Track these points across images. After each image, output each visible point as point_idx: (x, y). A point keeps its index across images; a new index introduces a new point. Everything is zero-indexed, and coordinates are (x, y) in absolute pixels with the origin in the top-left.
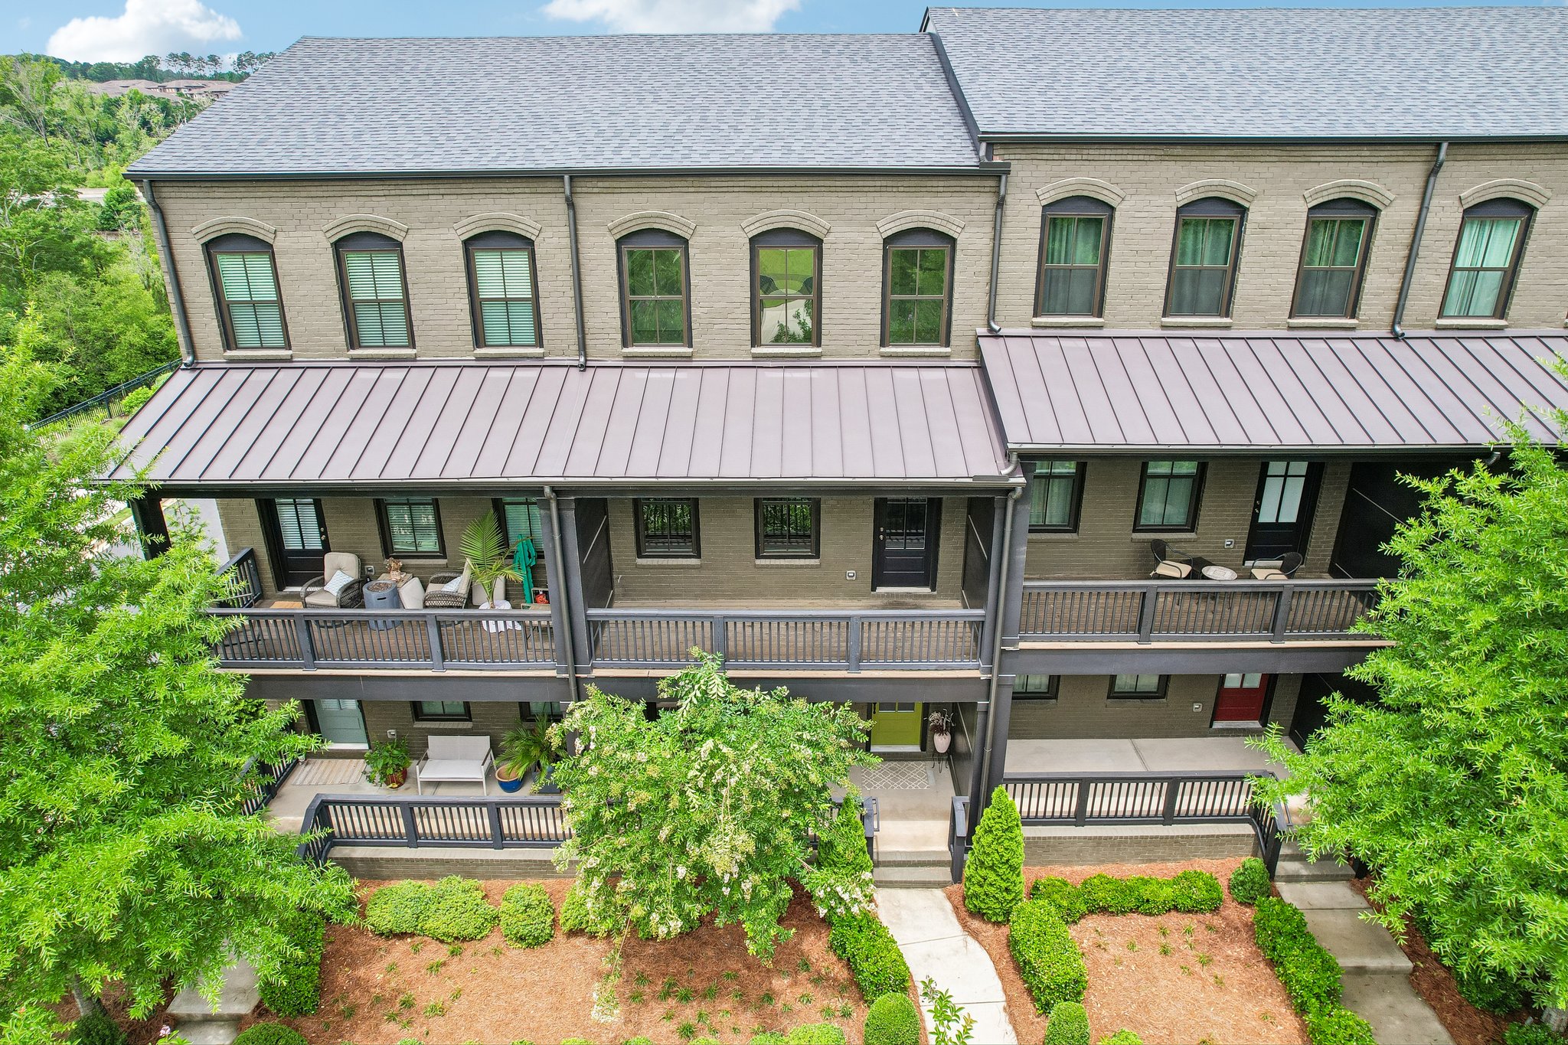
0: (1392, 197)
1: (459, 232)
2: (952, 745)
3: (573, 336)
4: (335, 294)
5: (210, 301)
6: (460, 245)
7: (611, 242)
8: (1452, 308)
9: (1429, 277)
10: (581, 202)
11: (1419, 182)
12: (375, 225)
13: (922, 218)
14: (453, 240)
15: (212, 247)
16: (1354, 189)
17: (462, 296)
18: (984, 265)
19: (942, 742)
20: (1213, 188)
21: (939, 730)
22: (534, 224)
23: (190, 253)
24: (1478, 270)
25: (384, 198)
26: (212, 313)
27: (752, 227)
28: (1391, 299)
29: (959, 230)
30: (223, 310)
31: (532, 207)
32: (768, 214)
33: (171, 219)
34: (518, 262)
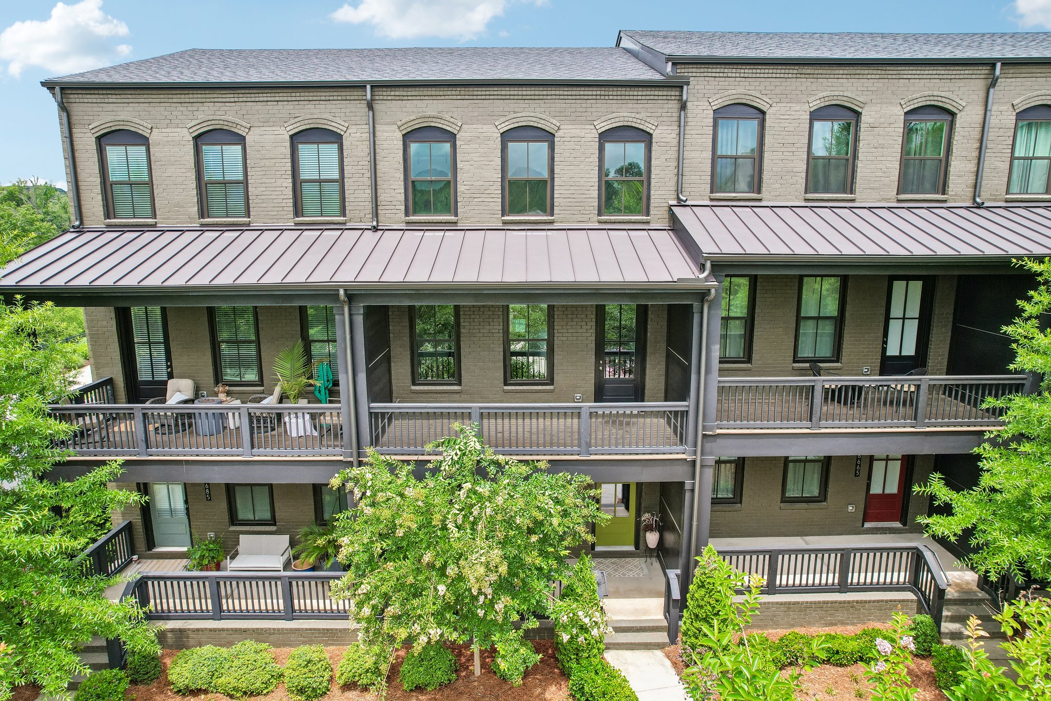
0: (964, 104)
1: (288, 129)
2: (661, 541)
3: (369, 206)
4: (192, 175)
5: (98, 180)
6: (288, 138)
7: (399, 135)
8: (1015, 188)
9: (996, 164)
10: (378, 106)
11: (982, 94)
12: (226, 123)
13: (626, 119)
14: (284, 135)
15: (103, 140)
16: (936, 98)
17: (288, 177)
18: (673, 154)
19: (652, 539)
20: (835, 98)
21: (649, 528)
22: (343, 123)
23: (86, 142)
24: (1031, 159)
25: (234, 104)
26: (98, 189)
27: (503, 125)
28: (971, 180)
29: (654, 127)
30: (107, 187)
31: (343, 110)
32: (515, 115)
33: (74, 119)
34: (330, 151)
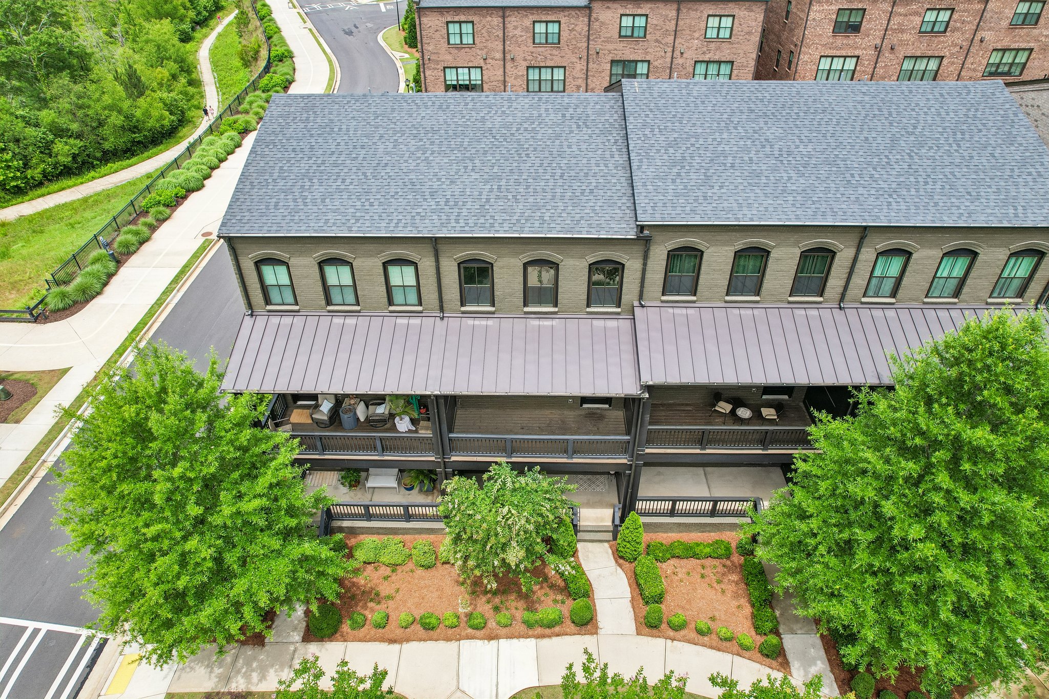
0: (843, 247)
1: (380, 259)
3: (437, 302)
4: (320, 283)
5: (258, 286)
6: (381, 264)
7: (455, 264)
8: (870, 293)
10: (440, 248)
11: (857, 241)
12: (338, 255)
13: (608, 256)
14: (378, 263)
15: (259, 264)
16: (823, 244)
17: (382, 285)
20: (753, 244)
22: (417, 257)
23: (248, 265)
24: (884, 277)
25: (342, 244)
26: (259, 291)
27: (525, 259)
29: (626, 260)
30: (265, 289)
31: (416, 248)
32: (533, 252)
33: (239, 251)
34: (409, 271)
